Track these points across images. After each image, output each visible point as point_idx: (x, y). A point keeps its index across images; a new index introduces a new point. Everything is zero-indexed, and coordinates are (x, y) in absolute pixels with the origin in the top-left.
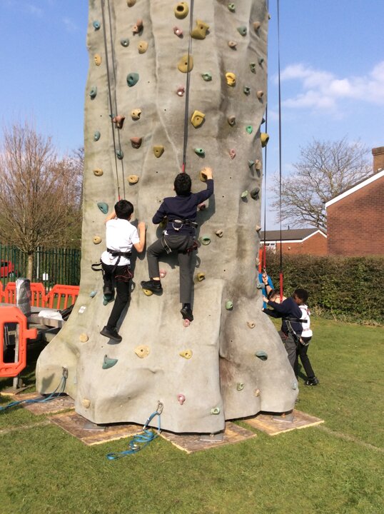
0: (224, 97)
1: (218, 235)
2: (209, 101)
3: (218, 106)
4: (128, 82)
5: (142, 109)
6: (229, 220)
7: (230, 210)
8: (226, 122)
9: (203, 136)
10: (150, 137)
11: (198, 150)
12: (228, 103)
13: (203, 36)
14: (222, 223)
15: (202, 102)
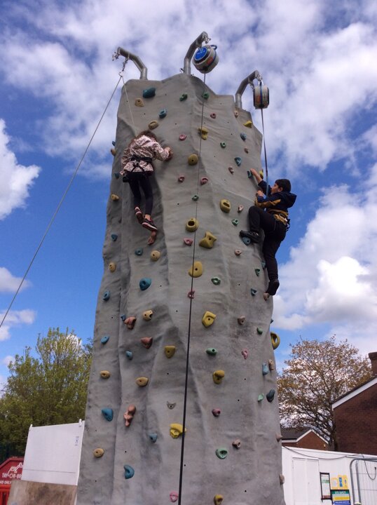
1: (235, 446)
2: (220, 302)
4: (141, 286)
5: (154, 310)
6: (246, 428)
7: (246, 415)
8: (237, 321)
9: (215, 336)
10: (160, 338)
11: (211, 349)
13: (210, 245)
15: (213, 303)
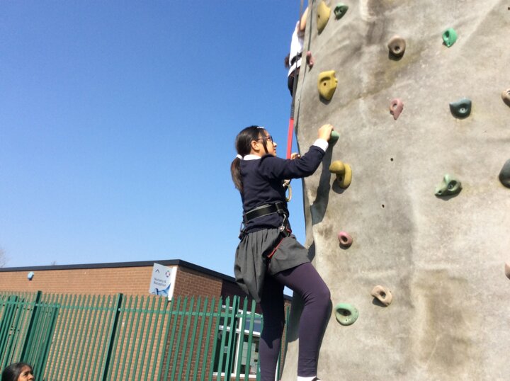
0: (374, 18)
1: (378, 299)
2: (347, 42)
3: (364, 41)
9: (342, 106)
12: (387, 22)
14: (391, 268)
15: (333, 53)
